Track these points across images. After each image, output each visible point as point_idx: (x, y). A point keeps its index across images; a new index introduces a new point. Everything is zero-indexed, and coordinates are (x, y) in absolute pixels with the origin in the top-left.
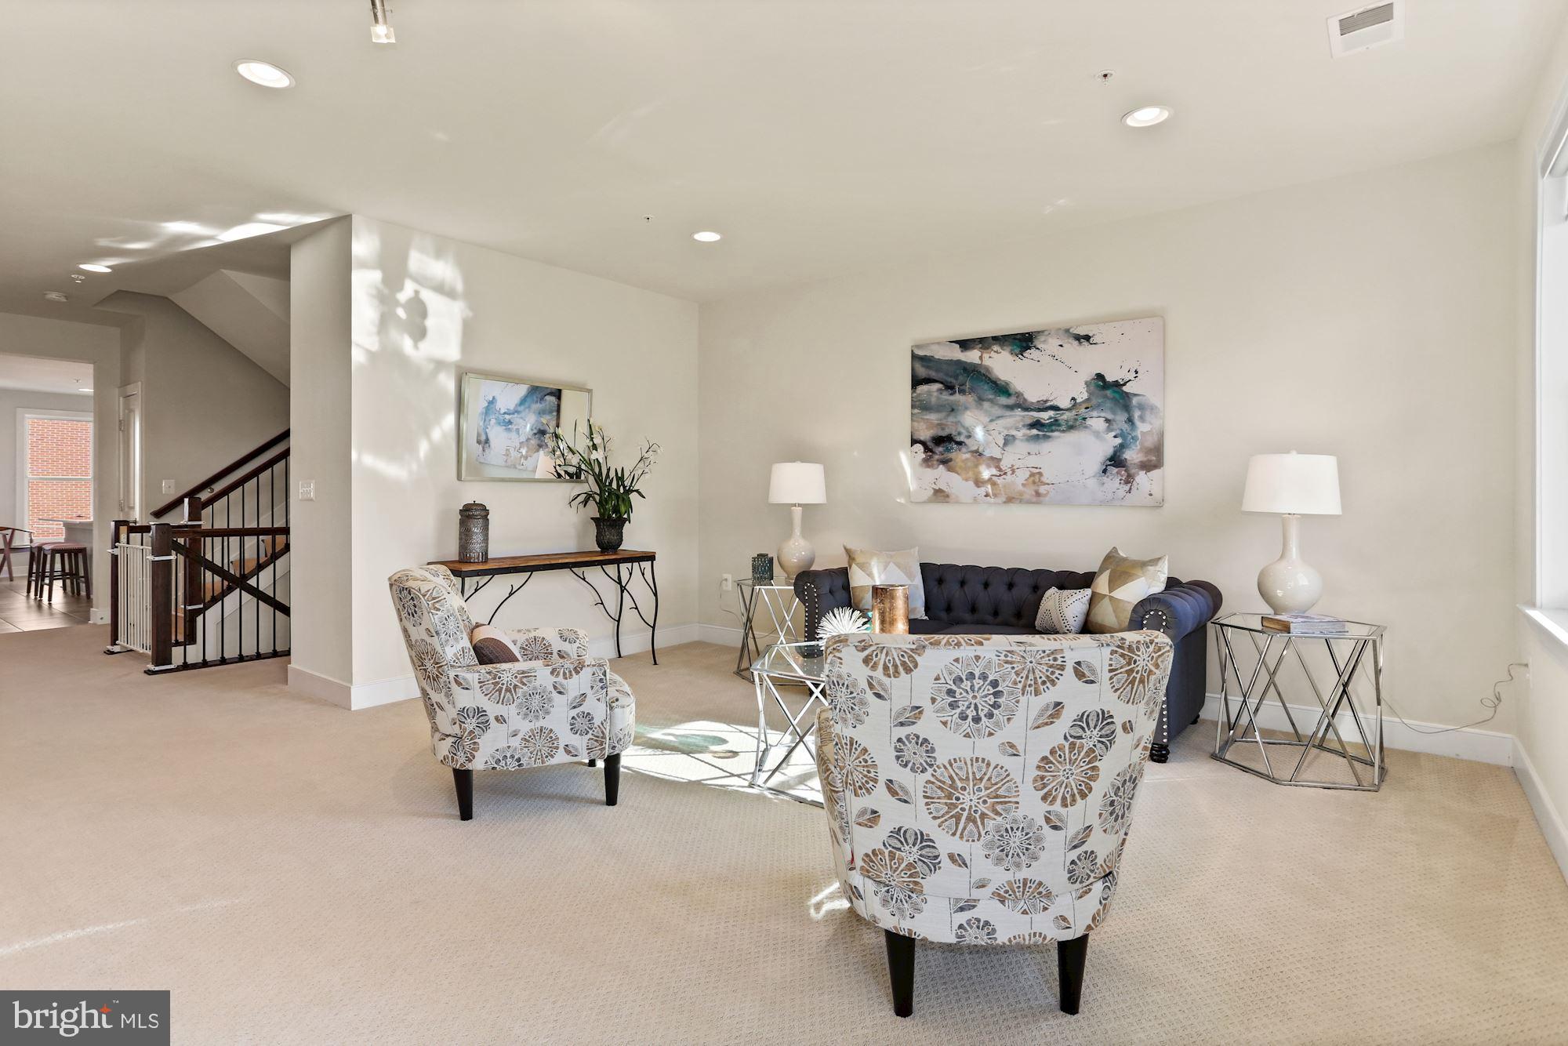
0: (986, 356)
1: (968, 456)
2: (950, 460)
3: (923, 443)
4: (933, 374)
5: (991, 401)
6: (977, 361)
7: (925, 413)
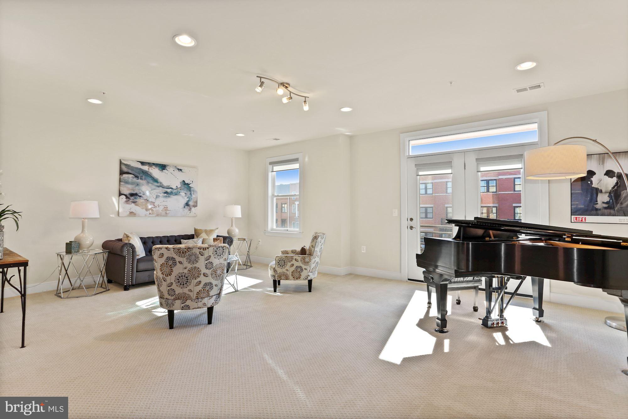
0: (150, 169)
1: (143, 201)
2: (136, 202)
3: (125, 195)
4: (130, 171)
5: (151, 183)
6: (147, 170)
7: (126, 184)
